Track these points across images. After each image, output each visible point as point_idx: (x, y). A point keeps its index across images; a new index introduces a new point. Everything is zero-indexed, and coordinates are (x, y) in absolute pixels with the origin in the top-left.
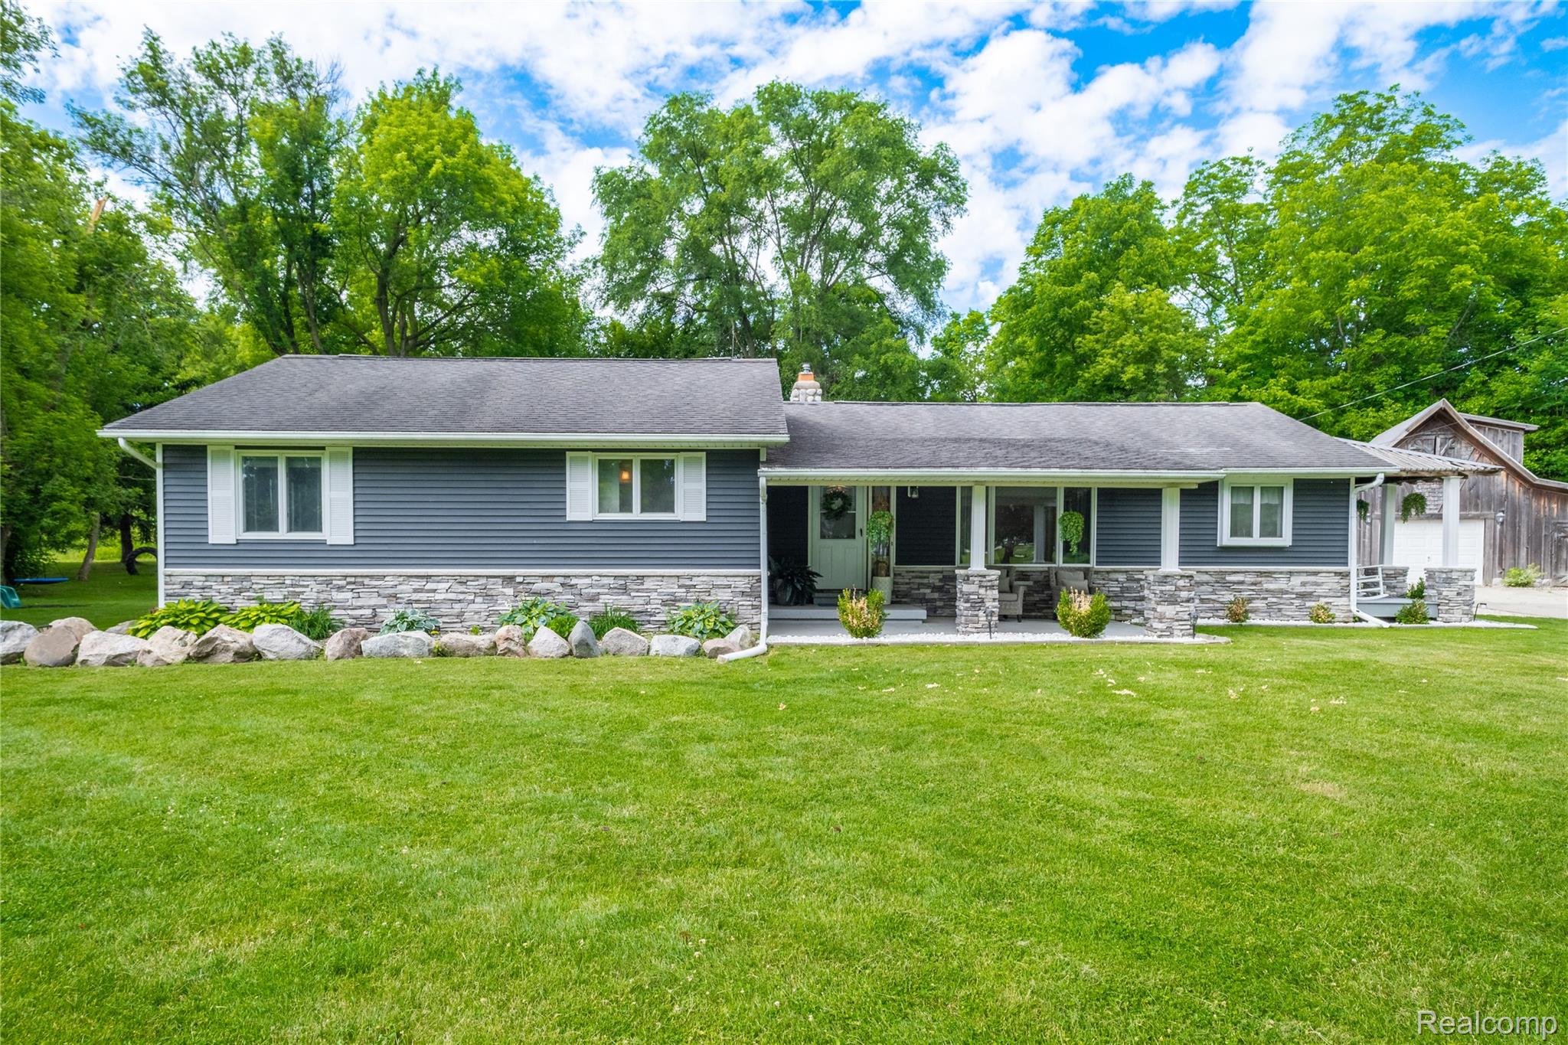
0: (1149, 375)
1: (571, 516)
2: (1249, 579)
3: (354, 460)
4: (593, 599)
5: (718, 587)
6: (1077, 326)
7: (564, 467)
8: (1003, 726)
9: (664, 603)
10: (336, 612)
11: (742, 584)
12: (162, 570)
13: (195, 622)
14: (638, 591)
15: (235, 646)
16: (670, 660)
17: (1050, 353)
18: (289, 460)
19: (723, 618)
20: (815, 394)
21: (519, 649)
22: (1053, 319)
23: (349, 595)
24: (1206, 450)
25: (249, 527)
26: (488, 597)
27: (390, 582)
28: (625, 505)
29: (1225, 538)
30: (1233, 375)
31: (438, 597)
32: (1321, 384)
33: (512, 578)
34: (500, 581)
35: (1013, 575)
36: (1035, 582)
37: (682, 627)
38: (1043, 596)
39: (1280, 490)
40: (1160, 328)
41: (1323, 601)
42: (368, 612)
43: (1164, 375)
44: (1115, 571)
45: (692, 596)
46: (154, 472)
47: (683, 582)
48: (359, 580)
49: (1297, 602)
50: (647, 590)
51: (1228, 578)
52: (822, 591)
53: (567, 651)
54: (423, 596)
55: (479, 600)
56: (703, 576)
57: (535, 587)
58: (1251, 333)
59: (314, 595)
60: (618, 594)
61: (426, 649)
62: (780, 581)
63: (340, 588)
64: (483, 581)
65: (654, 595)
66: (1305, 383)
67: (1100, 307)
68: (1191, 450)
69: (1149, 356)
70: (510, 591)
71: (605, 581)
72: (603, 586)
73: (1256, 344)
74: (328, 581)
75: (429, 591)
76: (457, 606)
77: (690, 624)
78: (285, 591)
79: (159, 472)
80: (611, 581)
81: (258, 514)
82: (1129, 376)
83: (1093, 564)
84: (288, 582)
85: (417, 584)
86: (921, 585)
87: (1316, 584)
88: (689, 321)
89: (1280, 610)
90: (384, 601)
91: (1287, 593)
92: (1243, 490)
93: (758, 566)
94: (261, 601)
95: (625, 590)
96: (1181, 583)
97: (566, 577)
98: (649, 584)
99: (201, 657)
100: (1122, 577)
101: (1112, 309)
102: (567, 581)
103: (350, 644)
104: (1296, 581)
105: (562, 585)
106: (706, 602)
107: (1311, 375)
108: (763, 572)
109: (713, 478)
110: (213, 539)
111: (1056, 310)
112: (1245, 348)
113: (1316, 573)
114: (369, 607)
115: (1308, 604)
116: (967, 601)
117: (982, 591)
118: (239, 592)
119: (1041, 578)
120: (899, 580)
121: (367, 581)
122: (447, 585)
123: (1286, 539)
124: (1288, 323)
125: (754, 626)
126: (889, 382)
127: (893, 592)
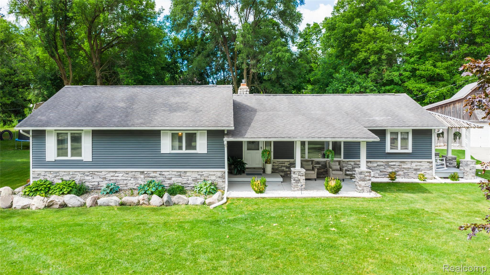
0: (379, 59)
1: (162, 151)
2: (397, 164)
3: (92, 134)
4: (170, 179)
5: (211, 175)
6: (352, 39)
7: (160, 136)
8: (291, 246)
9: (193, 180)
10: (87, 183)
11: (219, 174)
12: (31, 170)
13: (43, 189)
14: (185, 176)
15: (59, 203)
16: (195, 208)
17: (343, 49)
18: (71, 133)
19: (212, 187)
20: (247, 91)
21: (147, 203)
22: (343, 36)
23: (91, 178)
24: (382, 118)
25: (58, 155)
26: (135, 178)
27: (103, 173)
28: (180, 148)
29: (388, 150)
30: (412, 59)
31: (119, 178)
32: (445, 64)
33: (143, 172)
34: (139, 173)
35: (314, 163)
36: (322, 165)
37: (199, 190)
38: (325, 170)
39: (408, 133)
40: (383, 41)
41: (423, 171)
42: (96, 183)
43: (385, 59)
44: (350, 161)
45: (203, 178)
46: (29, 138)
47: (199, 173)
48: (94, 173)
49: (414, 172)
50: (188, 176)
51: (390, 164)
52: (248, 168)
53: (162, 204)
54: (114, 178)
55: (132, 179)
56: (206, 171)
57: (150, 175)
58: (419, 43)
59: (79, 178)
60: (178, 177)
61: (118, 203)
62: (233, 166)
63: (87, 175)
64: (134, 173)
65: (190, 178)
66: (439, 64)
67: (361, 33)
68: (377, 118)
69: (380, 51)
70: (142, 176)
71: (174, 173)
72: (173, 175)
73: (421, 47)
74: (84, 173)
75: (116, 176)
76: (125, 182)
77: (202, 189)
78: (70, 176)
79: (31, 139)
80: (176, 173)
81: (61, 151)
82: (371, 60)
83: (342, 159)
84: (71, 174)
85: (112, 174)
86: (282, 166)
87: (421, 165)
88: (203, 35)
89: (408, 175)
90: (102, 180)
91: (411, 169)
92: (394, 133)
93: (224, 168)
94: (63, 180)
95: (180, 176)
96: (367, 174)
97: (161, 172)
98: (188, 174)
99: (49, 206)
100: (352, 163)
101: (365, 34)
102: (161, 173)
103: (94, 201)
104: (414, 165)
105: (160, 174)
106: (207, 180)
107: (442, 60)
108: (226, 170)
109: (209, 139)
110: (47, 160)
111: (344, 33)
112: (417, 49)
113: (421, 162)
114: (97, 182)
115: (418, 173)
116: (294, 180)
117: (299, 177)
118: (55, 177)
119: (324, 164)
120: (275, 164)
121: (96, 173)
122: (122, 175)
123: (410, 150)
124: (433, 41)
125: (223, 188)
126: (279, 63)
127: (272, 169)
